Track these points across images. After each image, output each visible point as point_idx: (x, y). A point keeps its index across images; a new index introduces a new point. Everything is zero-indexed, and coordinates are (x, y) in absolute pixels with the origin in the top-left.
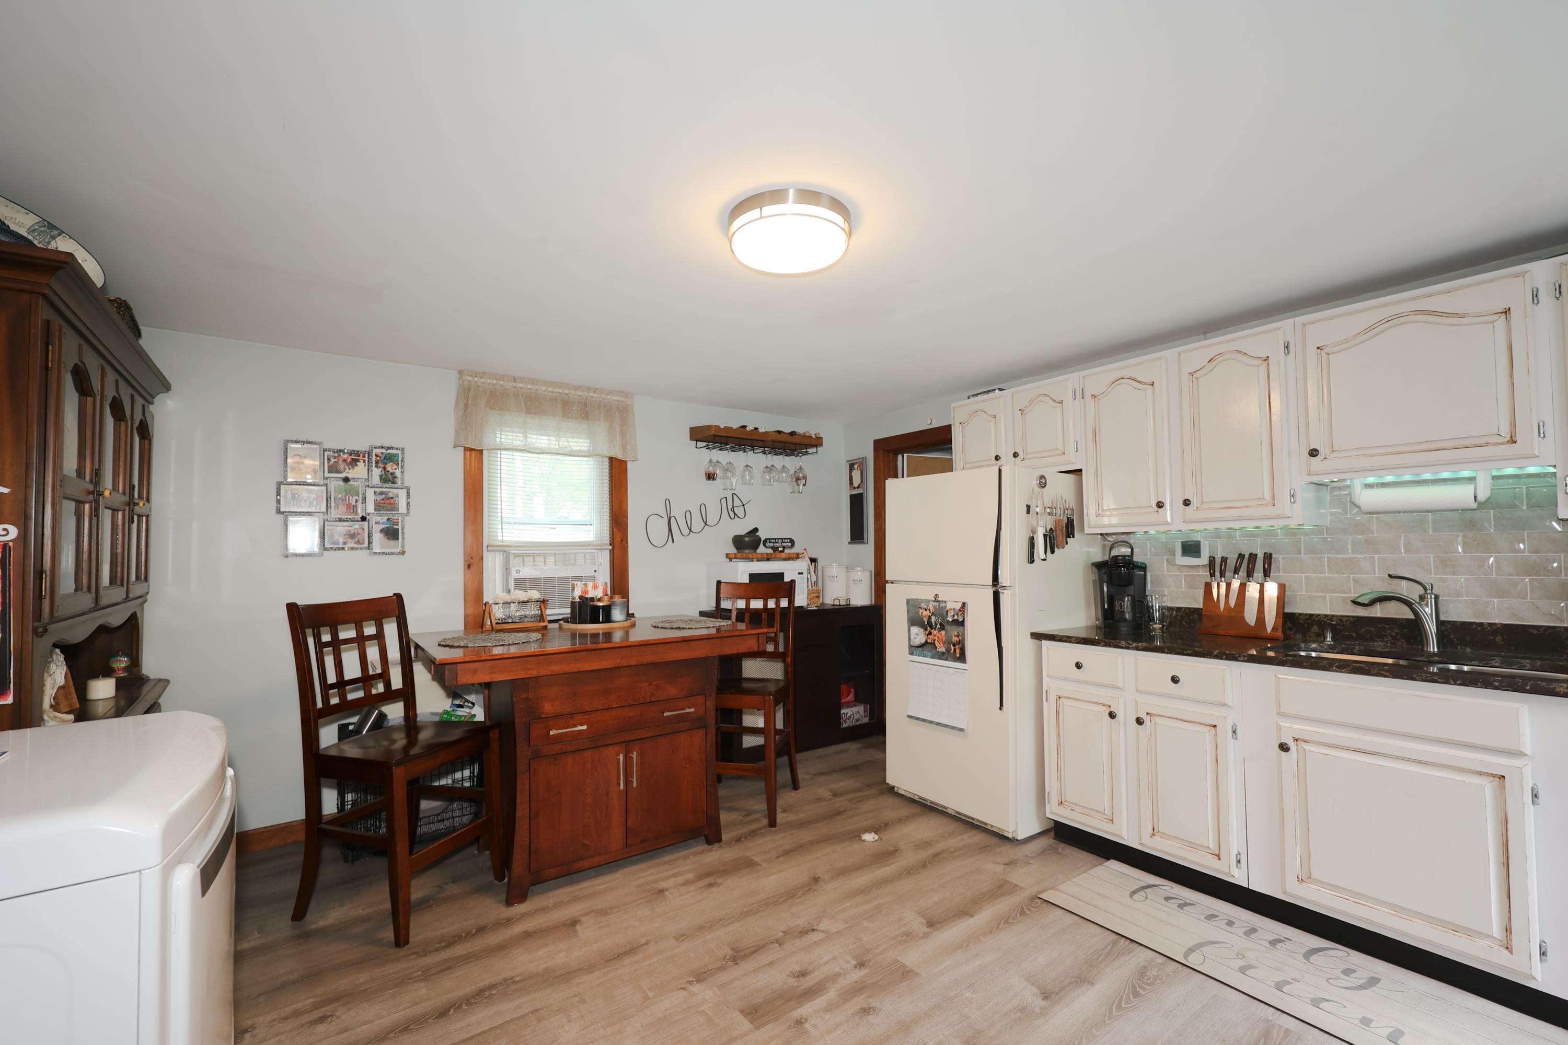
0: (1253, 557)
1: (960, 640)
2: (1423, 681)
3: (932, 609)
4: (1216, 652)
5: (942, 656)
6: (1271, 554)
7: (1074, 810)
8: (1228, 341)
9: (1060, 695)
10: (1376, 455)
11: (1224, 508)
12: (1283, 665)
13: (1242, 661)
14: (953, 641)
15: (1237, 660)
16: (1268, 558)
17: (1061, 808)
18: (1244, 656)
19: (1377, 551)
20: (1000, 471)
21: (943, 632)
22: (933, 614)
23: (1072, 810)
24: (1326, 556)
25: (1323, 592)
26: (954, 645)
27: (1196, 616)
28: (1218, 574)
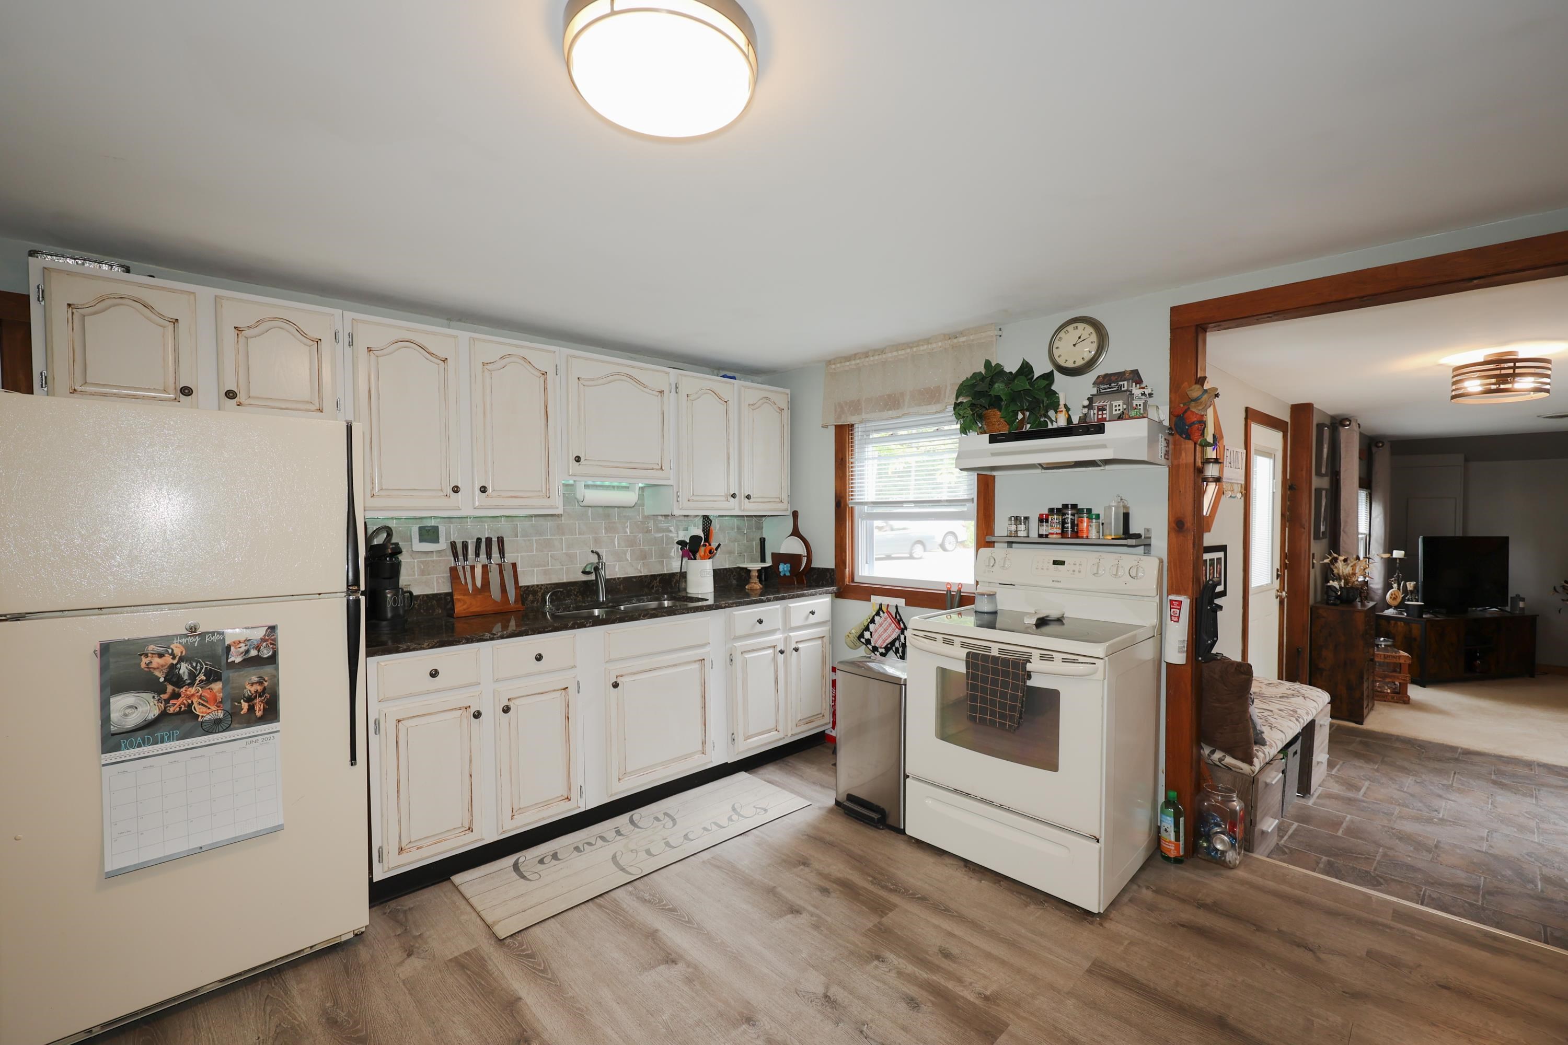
0: (489, 541)
1: (265, 689)
2: (679, 614)
3: (177, 652)
4: (570, 625)
5: (216, 726)
6: (503, 538)
7: (421, 848)
8: (517, 346)
9: (399, 718)
10: (608, 467)
11: (512, 497)
12: (614, 623)
13: (589, 627)
14: (247, 693)
15: (585, 627)
16: (501, 541)
17: (404, 855)
18: (590, 623)
19: (563, 534)
20: (349, 429)
21: (217, 686)
22: (181, 659)
23: (418, 849)
24: (534, 538)
25: (532, 567)
26: (249, 699)
27: (435, 602)
28: (461, 557)
